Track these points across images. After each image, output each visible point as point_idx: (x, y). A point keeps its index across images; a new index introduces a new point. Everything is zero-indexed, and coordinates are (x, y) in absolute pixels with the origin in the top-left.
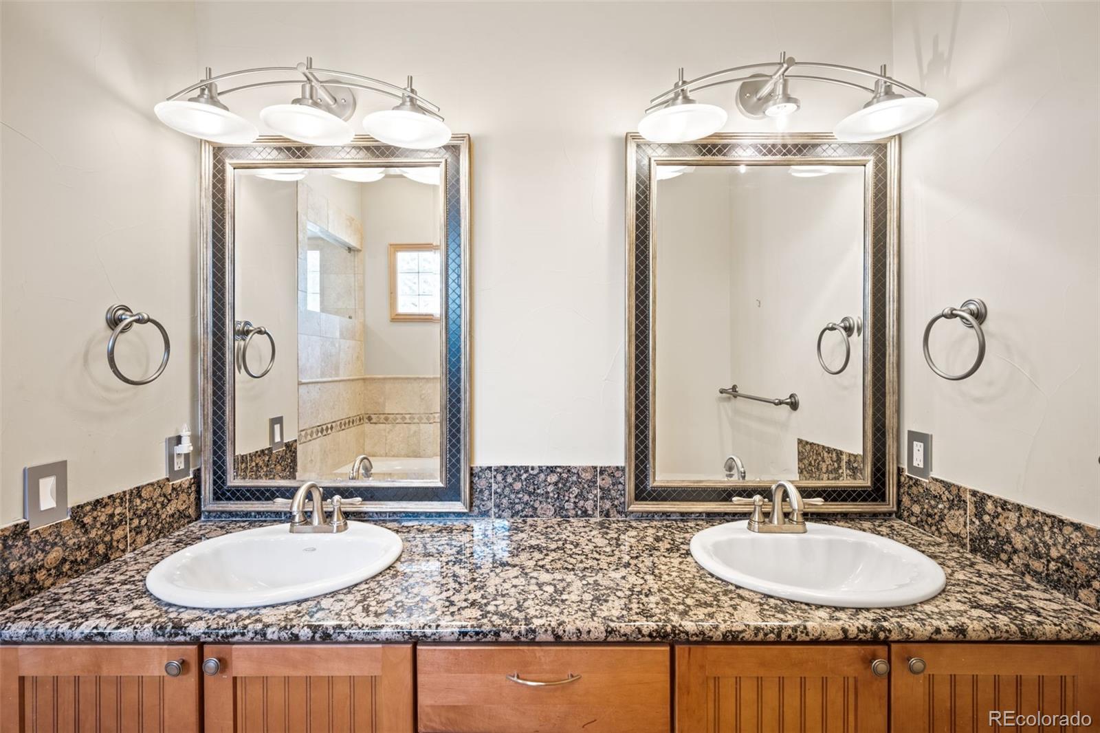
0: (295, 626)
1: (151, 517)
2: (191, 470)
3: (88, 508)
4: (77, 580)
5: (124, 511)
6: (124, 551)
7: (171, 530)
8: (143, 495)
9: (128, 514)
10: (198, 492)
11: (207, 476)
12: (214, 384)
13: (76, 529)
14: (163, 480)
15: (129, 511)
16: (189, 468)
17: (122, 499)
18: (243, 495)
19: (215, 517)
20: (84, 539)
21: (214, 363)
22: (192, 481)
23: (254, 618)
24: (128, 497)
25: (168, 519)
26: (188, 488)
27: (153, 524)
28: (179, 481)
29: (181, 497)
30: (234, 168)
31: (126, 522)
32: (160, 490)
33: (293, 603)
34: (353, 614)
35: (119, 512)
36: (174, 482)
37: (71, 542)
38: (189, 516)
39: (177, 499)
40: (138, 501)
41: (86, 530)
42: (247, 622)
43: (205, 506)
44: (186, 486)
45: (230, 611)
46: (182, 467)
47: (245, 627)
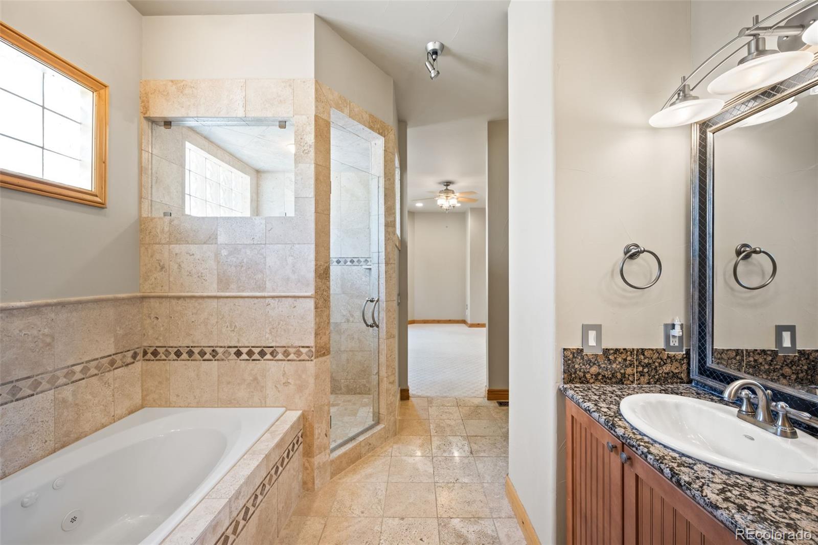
0: (663, 463)
1: (651, 369)
2: (684, 348)
3: (612, 352)
4: (604, 386)
5: (633, 360)
6: (633, 382)
7: (666, 382)
8: (645, 354)
9: (635, 362)
10: (689, 364)
11: (695, 356)
12: (700, 292)
13: (605, 360)
14: (661, 349)
15: (636, 361)
16: (683, 347)
17: (631, 352)
18: (719, 377)
19: (701, 386)
20: (609, 367)
21: (700, 277)
22: (685, 356)
23: (647, 444)
24: (635, 352)
25: (664, 375)
26: (681, 359)
27: (653, 374)
28: (673, 353)
29: (674, 363)
30: (713, 133)
31: (634, 366)
32: (658, 354)
33: (678, 453)
34: (708, 486)
35: (629, 359)
36: (670, 353)
37: (603, 366)
38: (681, 379)
39: (671, 364)
40: (642, 357)
41: (611, 362)
42: (642, 444)
43: (693, 375)
44: (679, 358)
45: (641, 434)
46: (677, 344)
47: (639, 445)
